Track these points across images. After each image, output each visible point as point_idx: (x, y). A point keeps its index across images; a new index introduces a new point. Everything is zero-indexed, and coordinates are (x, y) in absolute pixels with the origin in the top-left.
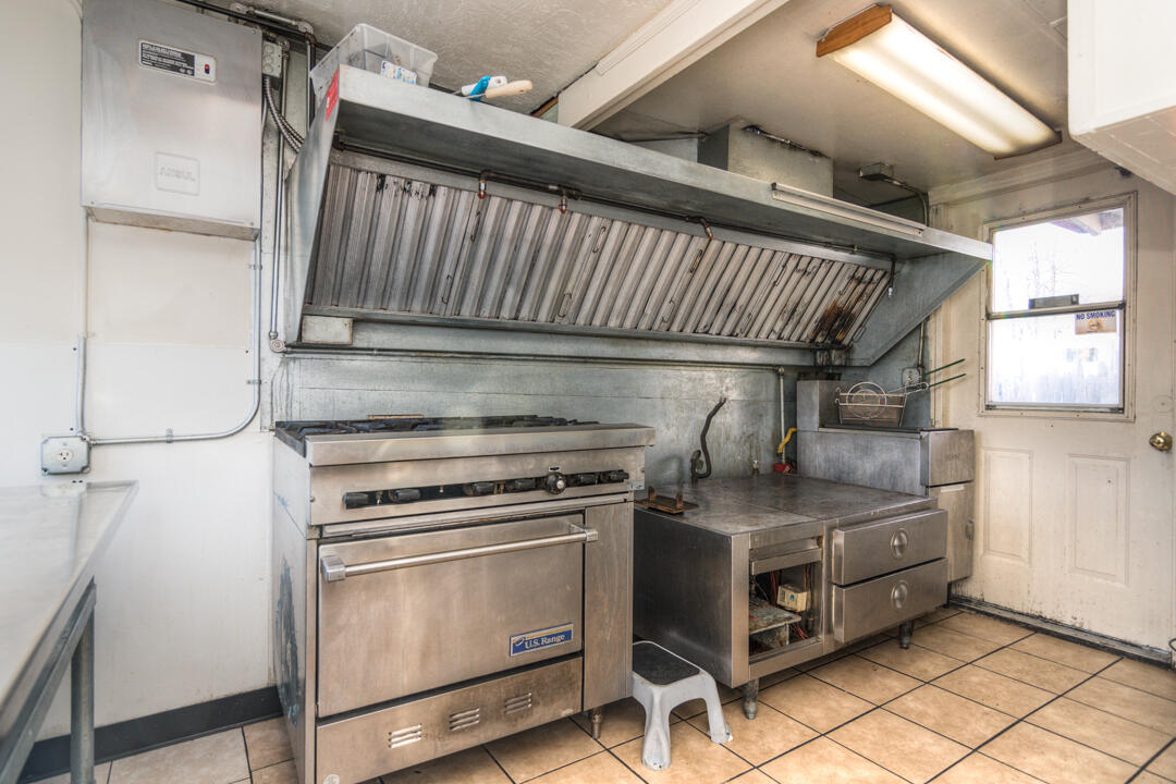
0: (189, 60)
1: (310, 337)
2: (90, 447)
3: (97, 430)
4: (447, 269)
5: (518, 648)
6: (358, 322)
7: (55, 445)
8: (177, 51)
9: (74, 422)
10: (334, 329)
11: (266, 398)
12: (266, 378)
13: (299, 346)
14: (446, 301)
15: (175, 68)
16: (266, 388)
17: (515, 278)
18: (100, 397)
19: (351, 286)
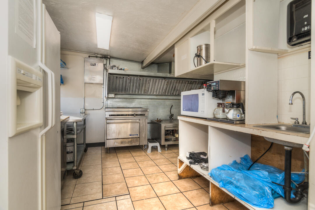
0: (95, 64)
1: (109, 97)
2: (85, 110)
3: (86, 108)
4: (127, 87)
5: (130, 135)
6: (115, 94)
7: (82, 110)
8: (94, 63)
9: (83, 107)
10: (112, 96)
11: (104, 105)
12: (104, 102)
13: (108, 98)
14: (127, 91)
15: (94, 65)
16: (104, 103)
17: (137, 87)
18: (86, 104)
19: (114, 90)
